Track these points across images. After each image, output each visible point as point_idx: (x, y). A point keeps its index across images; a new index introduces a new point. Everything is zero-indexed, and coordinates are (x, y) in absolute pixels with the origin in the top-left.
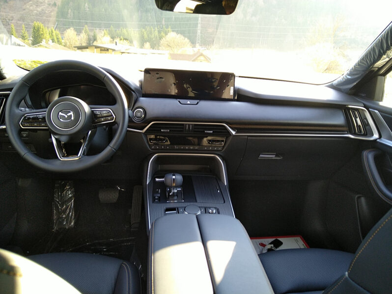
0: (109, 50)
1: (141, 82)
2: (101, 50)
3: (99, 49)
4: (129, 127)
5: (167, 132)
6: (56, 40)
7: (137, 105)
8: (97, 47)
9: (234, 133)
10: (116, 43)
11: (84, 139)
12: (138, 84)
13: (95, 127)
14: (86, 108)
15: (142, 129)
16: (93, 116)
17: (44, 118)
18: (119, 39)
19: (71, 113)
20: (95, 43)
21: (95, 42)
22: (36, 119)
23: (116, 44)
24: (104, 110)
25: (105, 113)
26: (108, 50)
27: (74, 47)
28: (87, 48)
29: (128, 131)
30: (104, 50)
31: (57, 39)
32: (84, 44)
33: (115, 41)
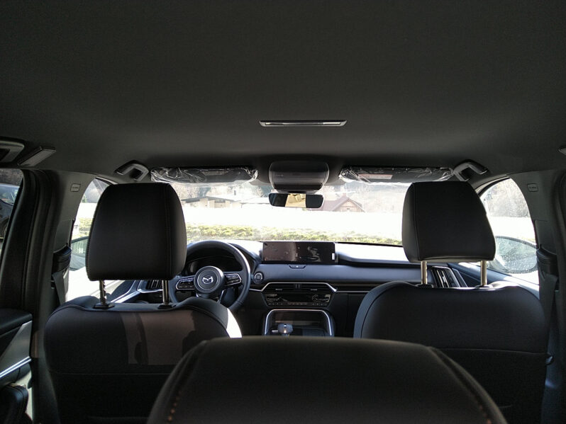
0: (226, 202)
1: (260, 252)
2: (215, 202)
3: (213, 202)
4: (251, 288)
5: (280, 291)
7: (258, 270)
8: (210, 199)
9: (335, 290)
10: (235, 191)
11: (219, 296)
12: (258, 254)
13: (226, 288)
14: (221, 274)
15: (261, 289)
16: (226, 279)
17: (192, 282)
18: (239, 187)
19: (212, 278)
20: (208, 194)
21: (208, 192)
22: (186, 283)
23: (235, 194)
24: (233, 275)
25: (234, 277)
26: (224, 201)
28: (198, 200)
29: (250, 291)
30: (220, 202)
32: (194, 196)
33: (233, 189)
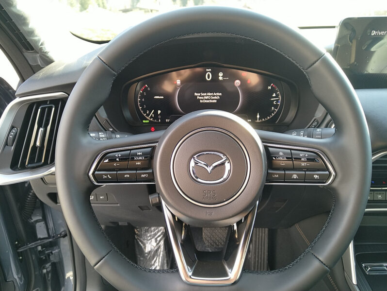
0: (153, 11)
2: (145, 12)
3: (143, 11)
6: (101, 4)
8: (141, 9)
20: (139, 5)
27: (120, 11)
28: (131, 10)
31: (103, 3)
